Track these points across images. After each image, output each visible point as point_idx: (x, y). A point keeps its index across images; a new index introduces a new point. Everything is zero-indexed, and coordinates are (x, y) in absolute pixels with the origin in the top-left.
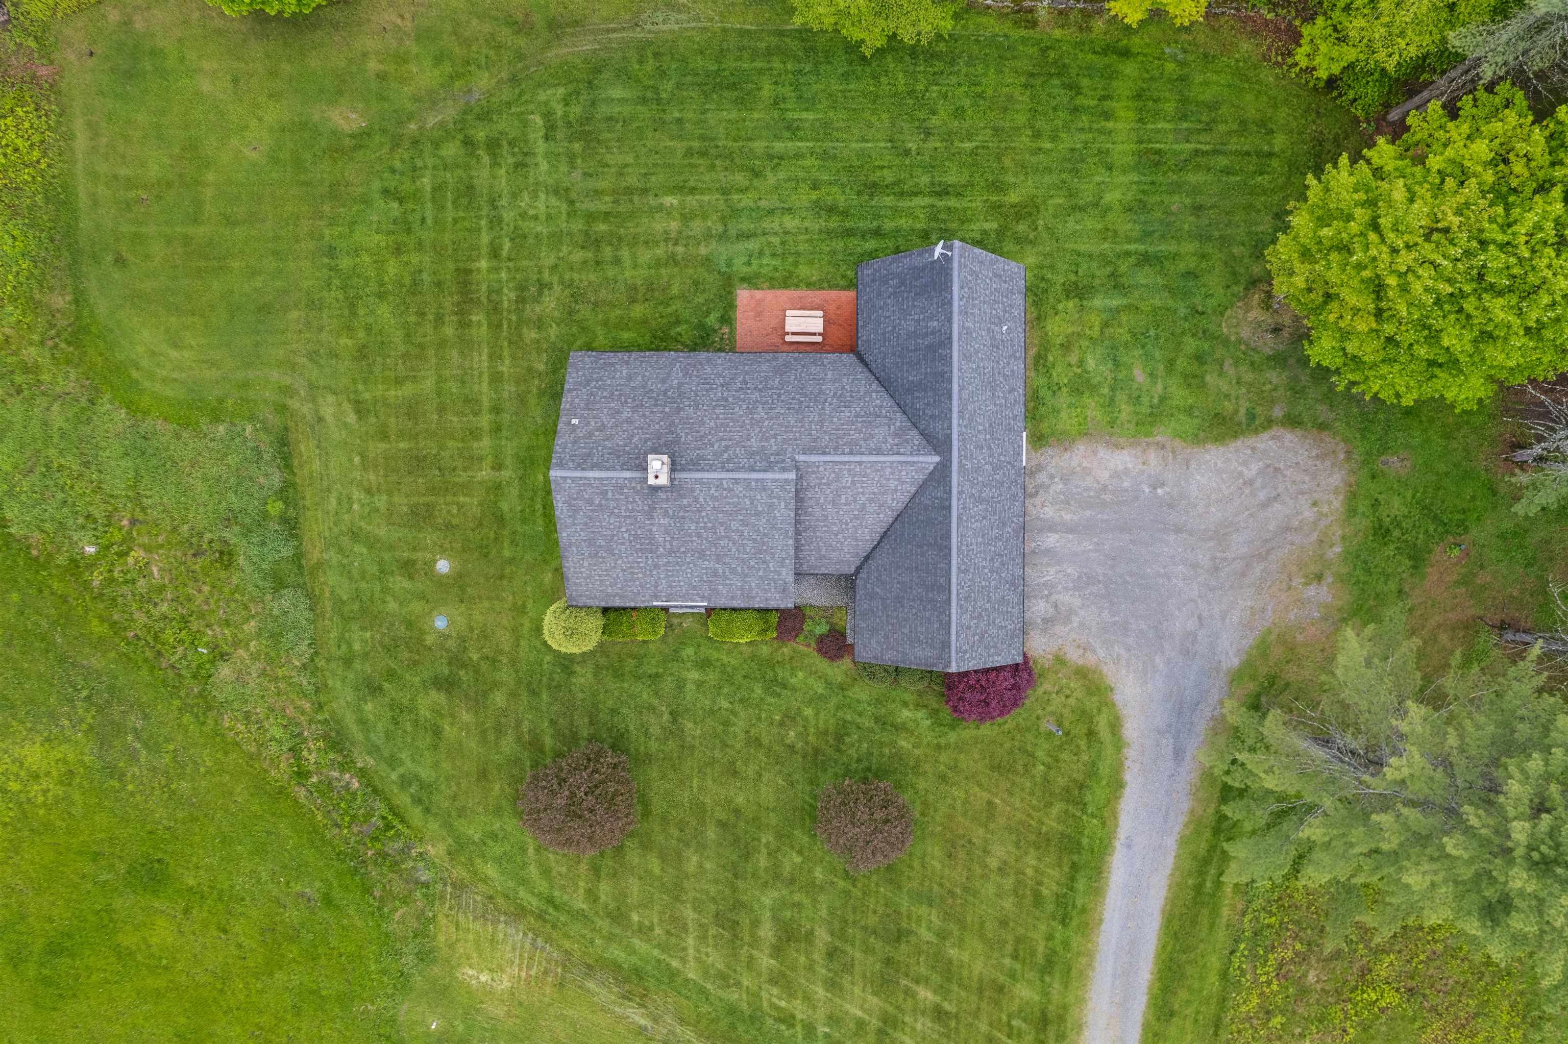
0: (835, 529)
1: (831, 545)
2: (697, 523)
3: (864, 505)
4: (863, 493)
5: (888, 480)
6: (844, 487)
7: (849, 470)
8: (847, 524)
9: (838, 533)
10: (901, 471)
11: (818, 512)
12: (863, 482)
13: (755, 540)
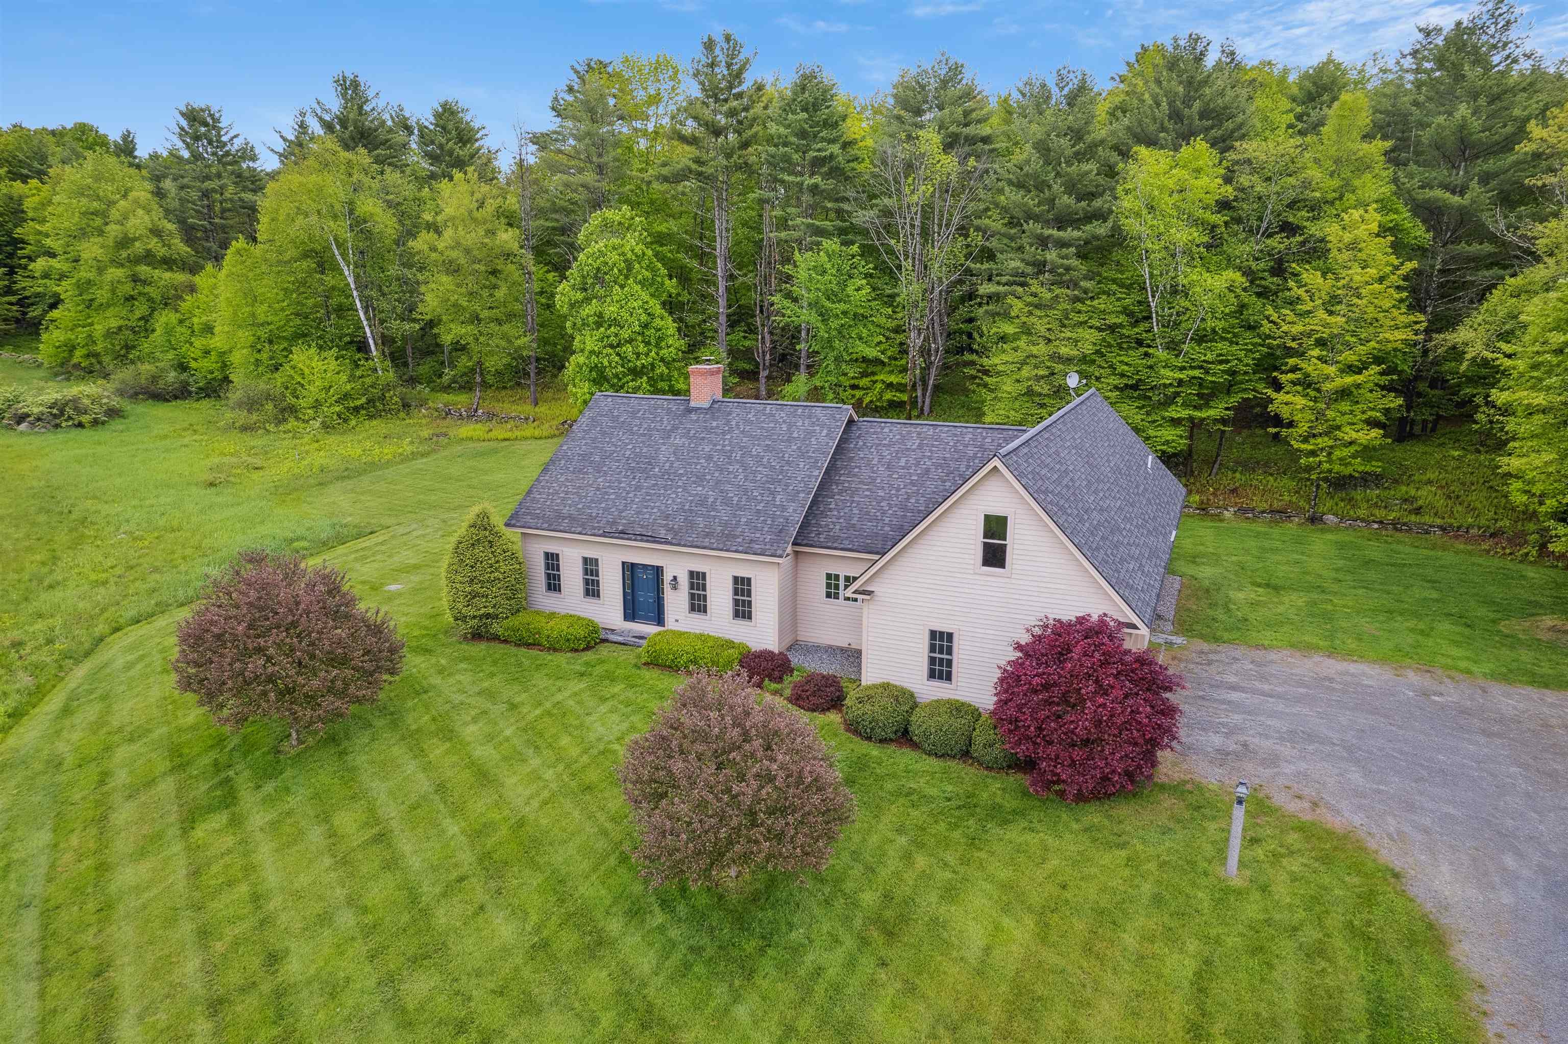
0: (881, 493)
1: (868, 513)
2: (715, 445)
3: (927, 471)
4: (930, 458)
5: (966, 446)
6: (907, 450)
7: (919, 434)
8: (898, 490)
9: (883, 499)
10: (985, 438)
11: (865, 473)
12: (933, 446)
13: (773, 468)
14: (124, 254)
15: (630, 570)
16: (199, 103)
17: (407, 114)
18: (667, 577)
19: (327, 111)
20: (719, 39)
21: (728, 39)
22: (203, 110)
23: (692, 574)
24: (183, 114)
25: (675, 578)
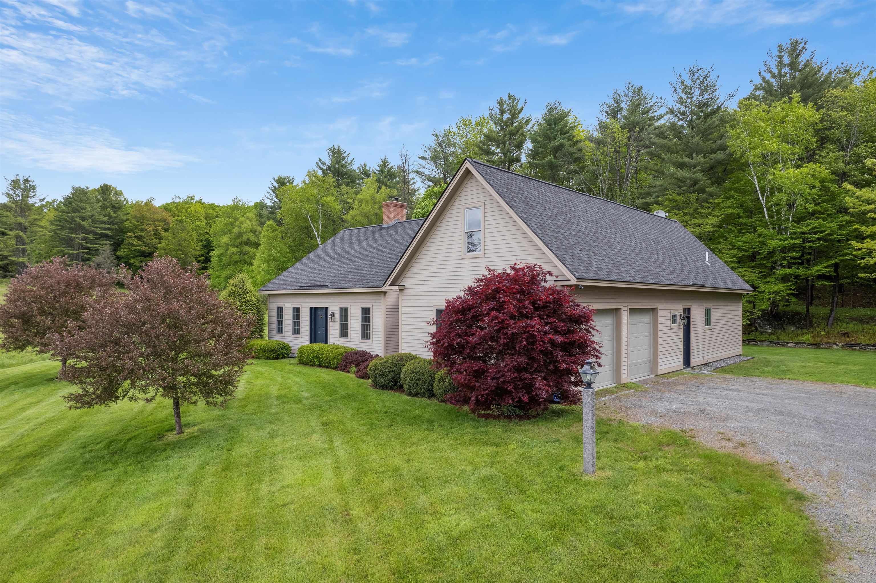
14: (238, 241)
15: (314, 311)
16: (284, 174)
17: (368, 168)
18: (330, 312)
19: (324, 164)
20: (505, 98)
21: (510, 97)
22: (285, 178)
23: (341, 309)
24: (275, 180)
25: (333, 313)
